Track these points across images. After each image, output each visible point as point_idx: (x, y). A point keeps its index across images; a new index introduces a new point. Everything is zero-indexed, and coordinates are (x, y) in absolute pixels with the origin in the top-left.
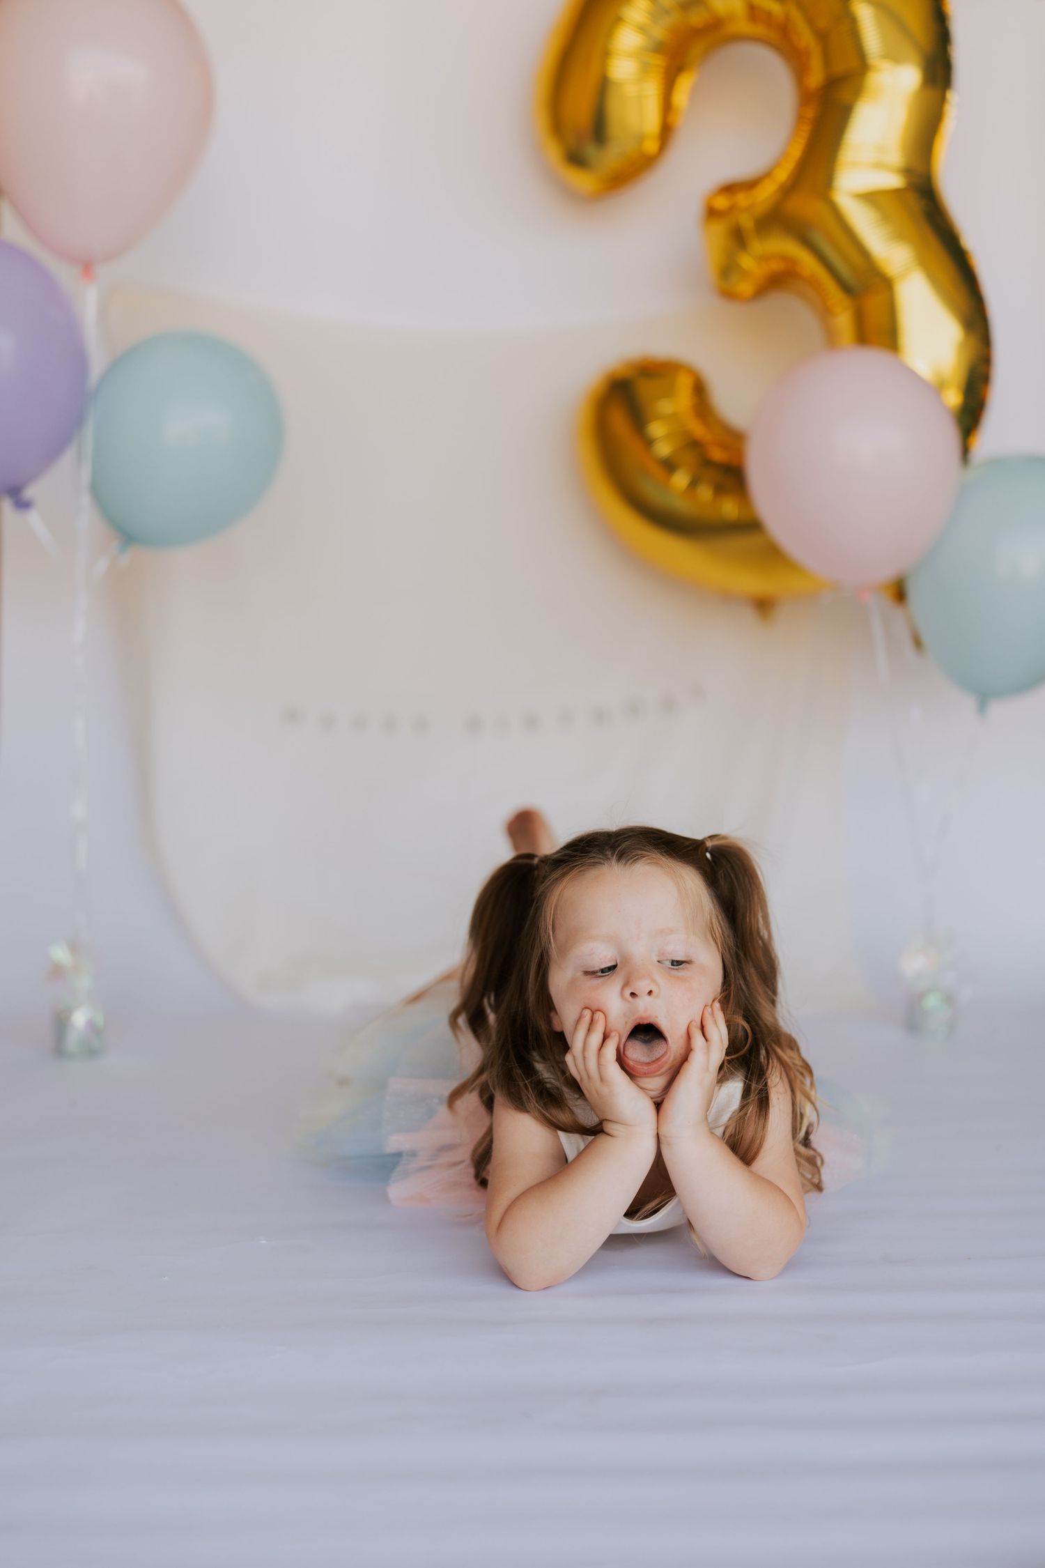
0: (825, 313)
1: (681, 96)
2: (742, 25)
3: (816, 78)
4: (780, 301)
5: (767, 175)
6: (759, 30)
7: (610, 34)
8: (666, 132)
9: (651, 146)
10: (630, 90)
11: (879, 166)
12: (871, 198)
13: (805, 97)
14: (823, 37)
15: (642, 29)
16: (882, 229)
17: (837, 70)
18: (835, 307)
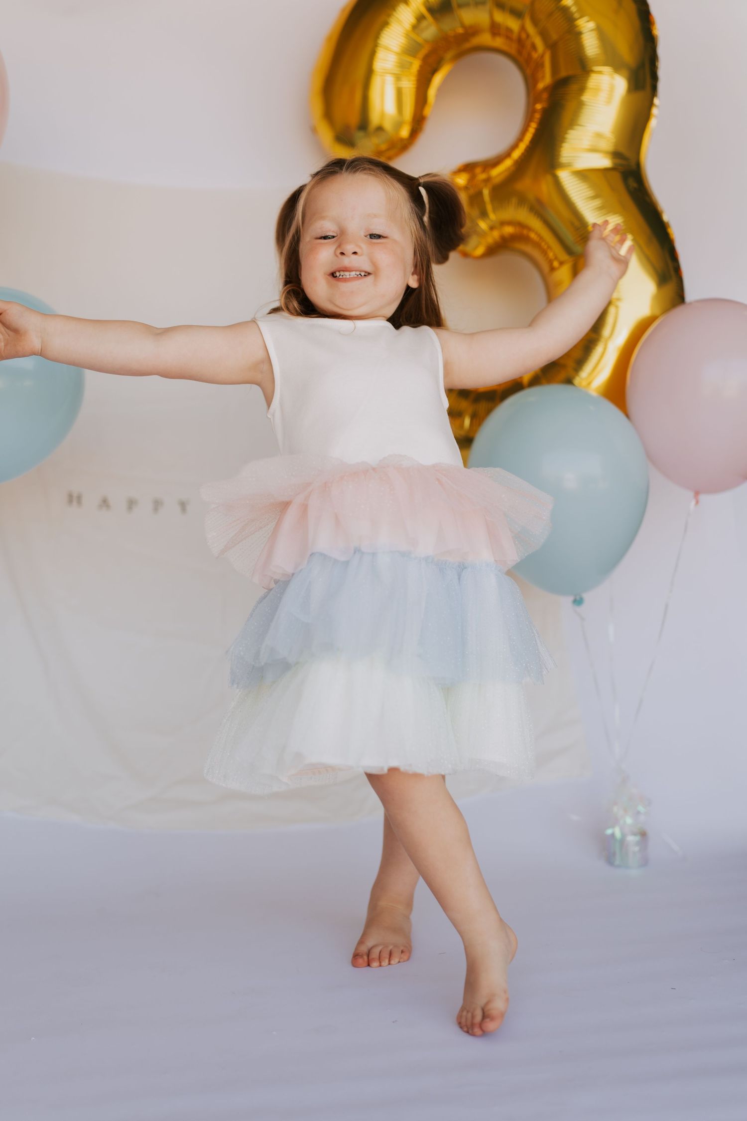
0: (549, 269)
1: (432, 92)
2: (487, 38)
3: (546, 80)
5: (505, 156)
6: (500, 44)
7: (378, 35)
8: (418, 122)
9: (405, 133)
11: (595, 150)
12: (583, 175)
13: (532, 95)
14: (552, 46)
16: (597, 202)
17: (563, 74)
18: (556, 264)
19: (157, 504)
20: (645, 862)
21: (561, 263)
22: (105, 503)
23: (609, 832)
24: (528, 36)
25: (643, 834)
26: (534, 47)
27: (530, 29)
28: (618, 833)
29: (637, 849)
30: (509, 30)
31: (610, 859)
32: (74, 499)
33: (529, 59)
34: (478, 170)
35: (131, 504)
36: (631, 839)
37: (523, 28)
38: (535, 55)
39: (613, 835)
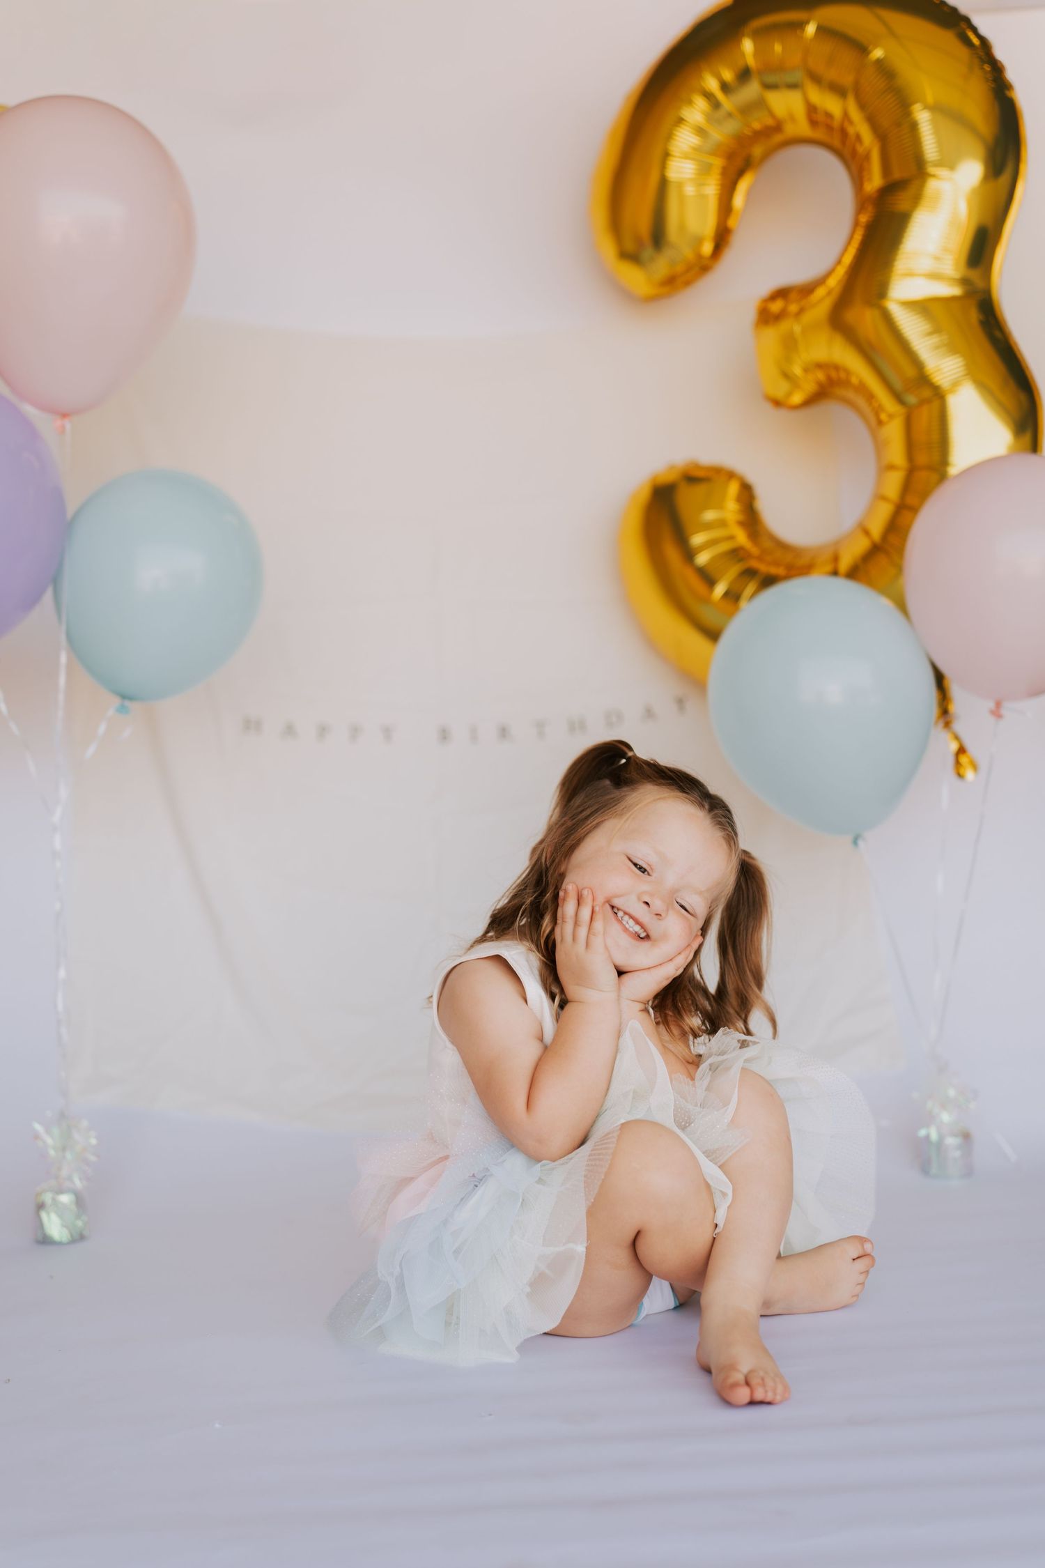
0: (877, 423)
1: (738, 200)
2: (802, 127)
3: (875, 181)
4: (831, 410)
5: (821, 281)
6: (819, 134)
7: (669, 137)
8: (722, 238)
9: (707, 248)
10: (690, 190)
11: (935, 276)
12: (922, 307)
13: (862, 203)
14: (882, 137)
15: (700, 131)
16: (935, 339)
17: (897, 175)
18: (883, 417)
19: (355, 731)
20: (969, 1172)
21: (891, 416)
22: (290, 730)
23: (922, 1133)
24: (851, 122)
25: (966, 1136)
26: (858, 138)
27: (856, 115)
28: (934, 1136)
29: (957, 1154)
30: (829, 115)
31: (925, 1169)
32: (251, 725)
33: (854, 153)
34: (793, 296)
35: (323, 730)
36: (951, 1141)
37: (846, 115)
38: (860, 150)
39: (927, 1137)
